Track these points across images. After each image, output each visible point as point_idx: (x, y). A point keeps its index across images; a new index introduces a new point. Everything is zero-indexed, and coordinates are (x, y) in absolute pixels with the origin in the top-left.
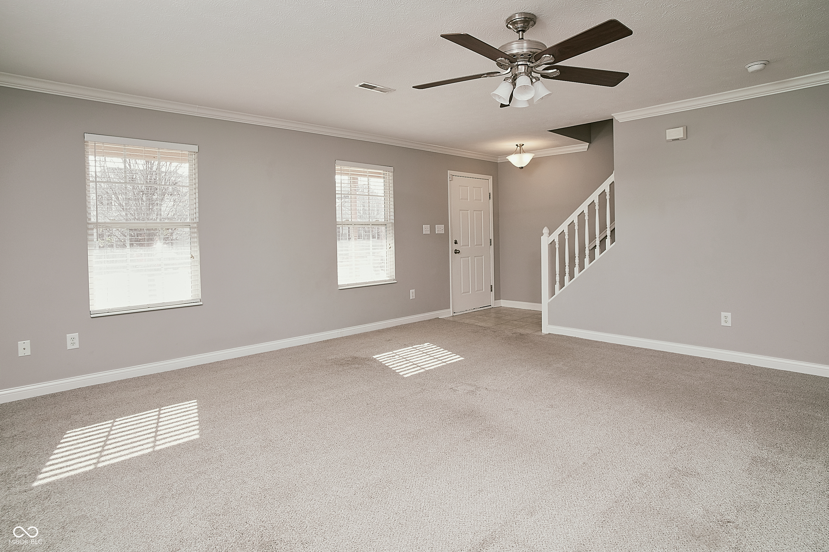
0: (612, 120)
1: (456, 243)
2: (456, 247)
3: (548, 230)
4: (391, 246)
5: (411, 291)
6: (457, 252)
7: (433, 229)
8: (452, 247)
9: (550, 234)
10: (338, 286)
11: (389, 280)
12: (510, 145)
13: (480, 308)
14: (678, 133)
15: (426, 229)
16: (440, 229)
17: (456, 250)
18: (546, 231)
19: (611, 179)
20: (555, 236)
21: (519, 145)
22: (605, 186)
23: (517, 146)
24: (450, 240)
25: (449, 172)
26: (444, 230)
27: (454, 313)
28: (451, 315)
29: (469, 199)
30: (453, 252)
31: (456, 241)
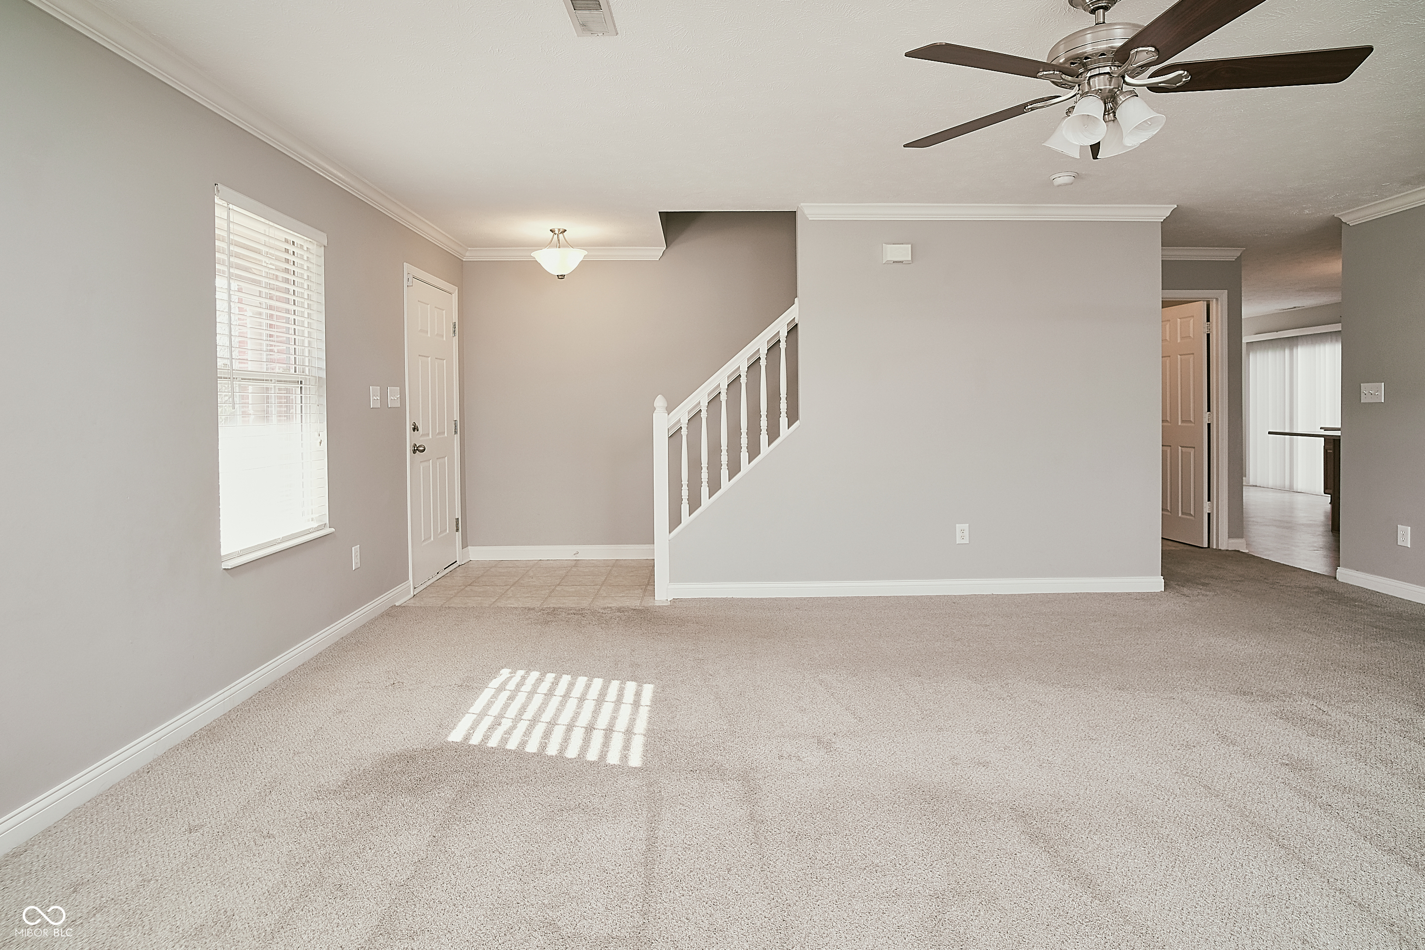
0: (794, 213)
1: (415, 429)
2: (414, 438)
3: (666, 403)
5: (355, 549)
7: (384, 396)
8: (410, 439)
9: (669, 410)
10: (219, 558)
11: (318, 529)
13: (445, 569)
14: (902, 252)
15: (375, 396)
16: (393, 396)
17: (415, 445)
18: (660, 402)
19: (792, 313)
20: (682, 414)
21: (557, 232)
22: (780, 327)
23: (551, 233)
24: (408, 425)
25: (407, 269)
26: (399, 398)
27: (415, 589)
28: (412, 594)
29: (429, 332)
30: (412, 450)
31: (415, 425)
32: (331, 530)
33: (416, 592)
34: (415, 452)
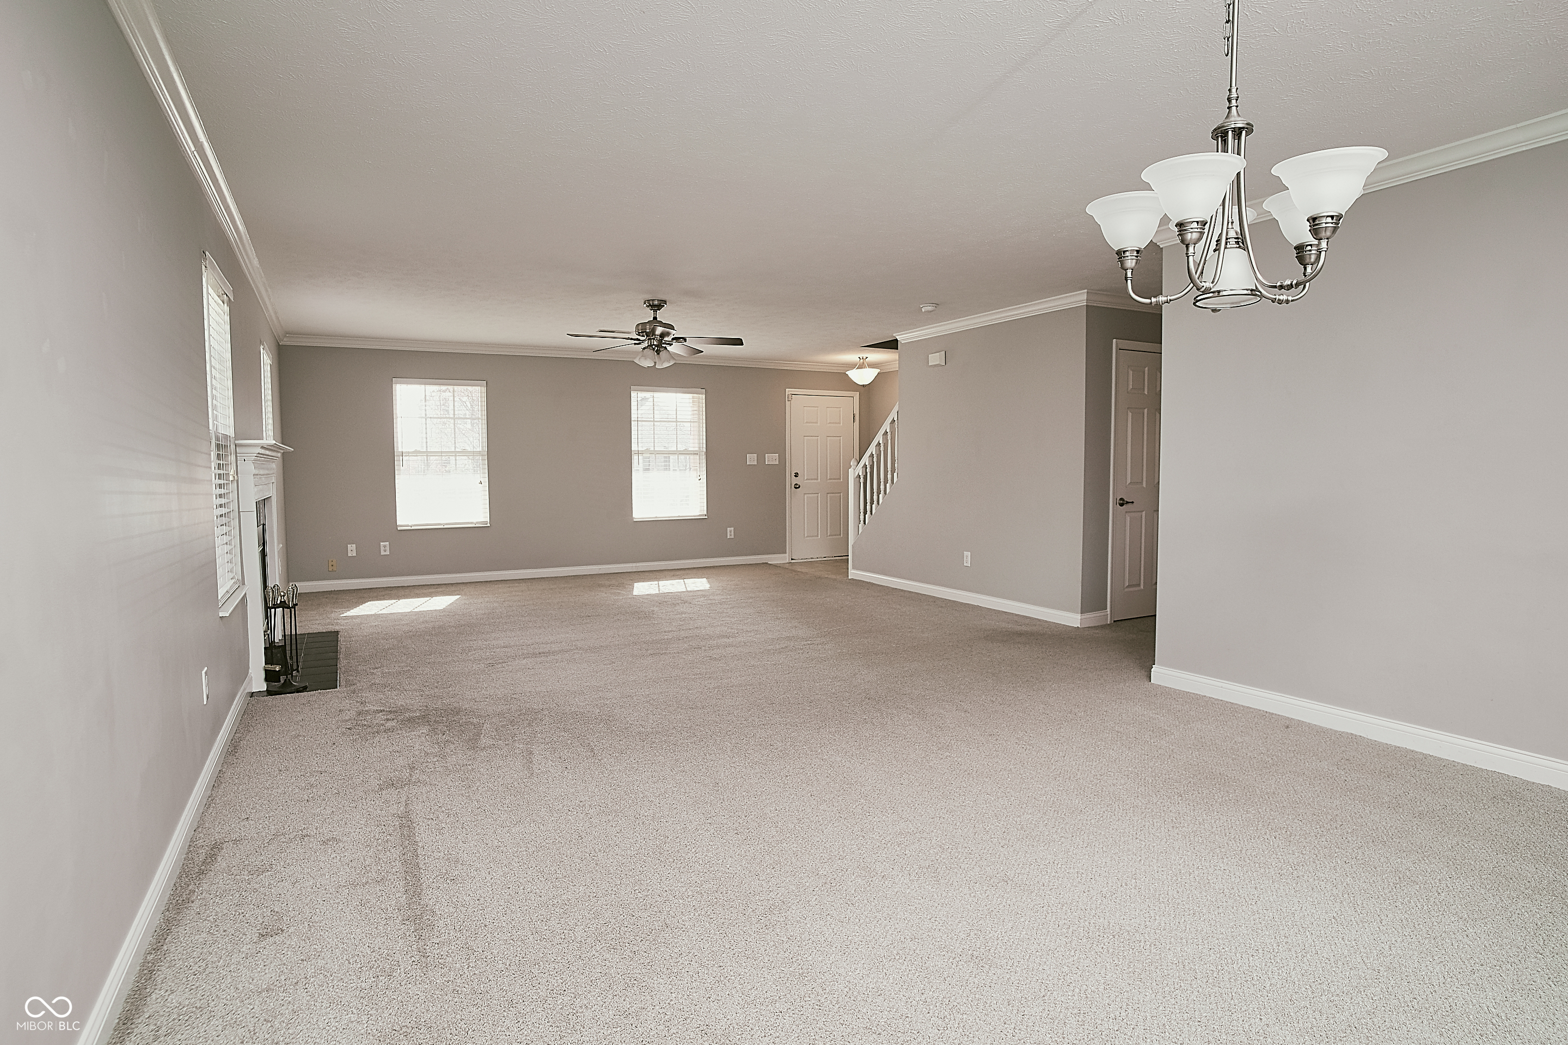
2: (796, 481)
4: (701, 477)
5: (729, 529)
7: (761, 459)
8: (790, 480)
10: (633, 518)
12: (853, 357)
13: (834, 557)
14: (938, 358)
15: (752, 459)
16: (772, 459)
17: (796, 484)
20: (860, 470)
21: (861, 358)
23: (860, 360)
24: (788, 474)
25: (789, 391)
26: (778, 460)
27: (792, 559)
28: (787, 561)
29: (819, 423)
30: (793, 487)
31: (798, 474)
32: (706, 517)
33: (793, 561)
34: (796, 488)
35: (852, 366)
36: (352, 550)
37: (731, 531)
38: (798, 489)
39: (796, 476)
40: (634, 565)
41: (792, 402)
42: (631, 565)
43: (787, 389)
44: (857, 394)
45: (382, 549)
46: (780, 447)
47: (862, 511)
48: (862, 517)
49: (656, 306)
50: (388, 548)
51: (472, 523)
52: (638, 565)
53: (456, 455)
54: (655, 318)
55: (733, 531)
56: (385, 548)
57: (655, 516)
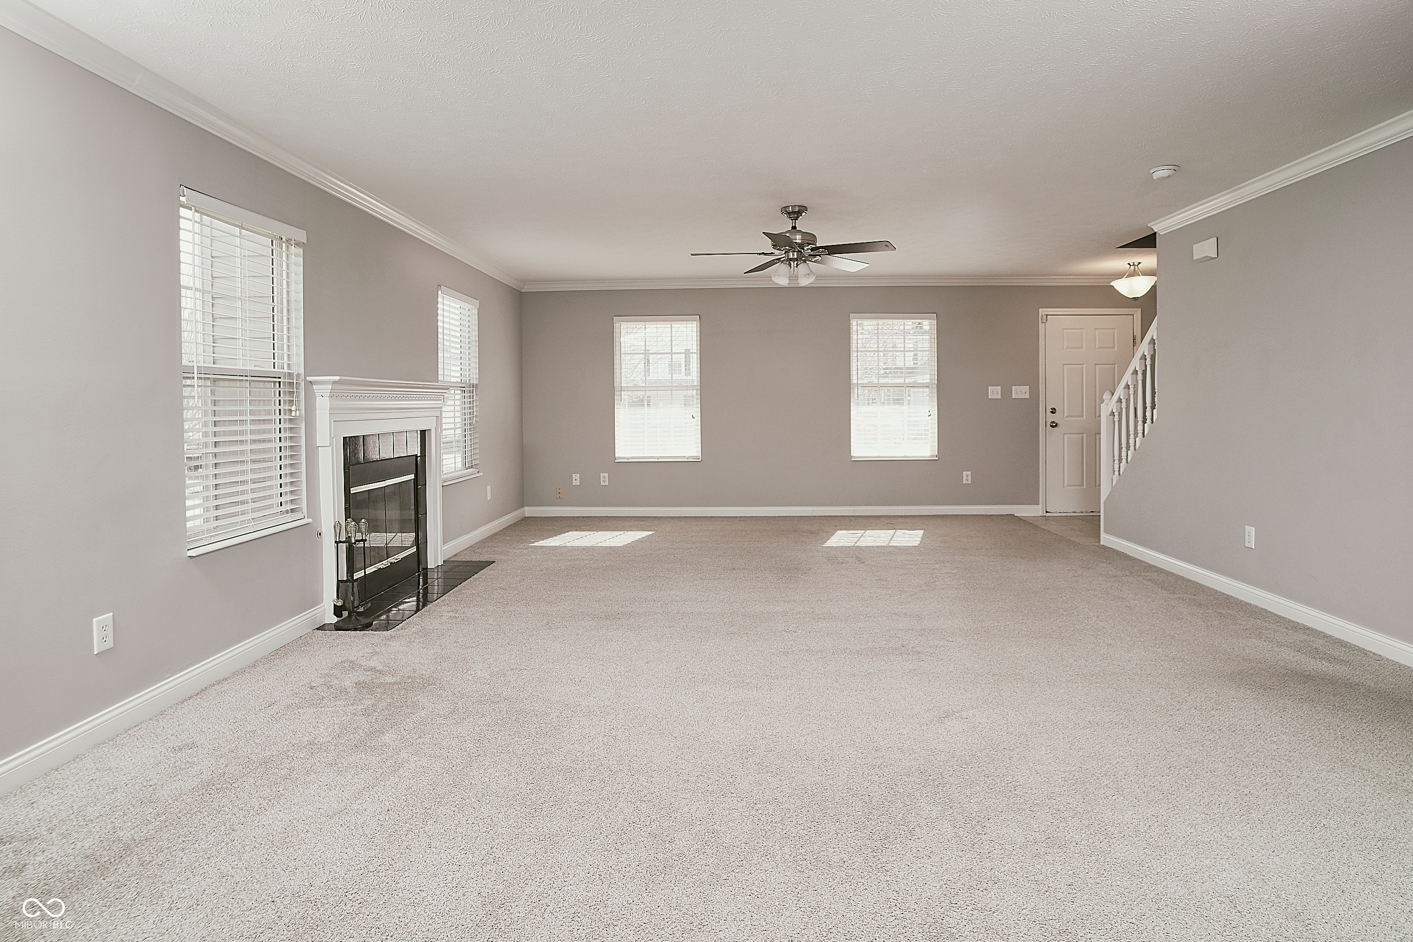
1: (1055, 412)
2: (1051, 418)
4: (931, 413)
5: (965, 473)
6: (1054, 425)
7: (1007, 392)
8: (1045, 418)
10: (851, 456)
12: (1120, 263)
15: (994, 392)
16: (1020, 392)
17: (1053, 422)
20: (1113, 404)
23: (1129, 266)
24: (1042, 408)
25: (1042, 311)
26: (1028, 393)
27: (1047, 512)
28: (1040, 514)
29: (1084, 347)
30: (1048, 425)
31: (1055, 409)
32: (937, 459)
33: (1048, 514)
34: (1052, 426)
35: (1119, 275)
36: (576, 479)
37: (967, 476)
38: (1054, 428)
39: (1052, 412)
40: (851, 509)
41: (1047, 324)
42: (848, 508)
43: (1040, 309)
44: (1139, 310)
45: (602, 479)
46: (1032, 379)
47: (1117, 458)
48: (1116, 466)
49: (795, 213)
50: (607, 479)
51: (684, 457)
52: (855, 509)
53: (672, 390)
54: (794, 228)
55: (970, 475)
56: (604, 479)
57: (877, 455)
